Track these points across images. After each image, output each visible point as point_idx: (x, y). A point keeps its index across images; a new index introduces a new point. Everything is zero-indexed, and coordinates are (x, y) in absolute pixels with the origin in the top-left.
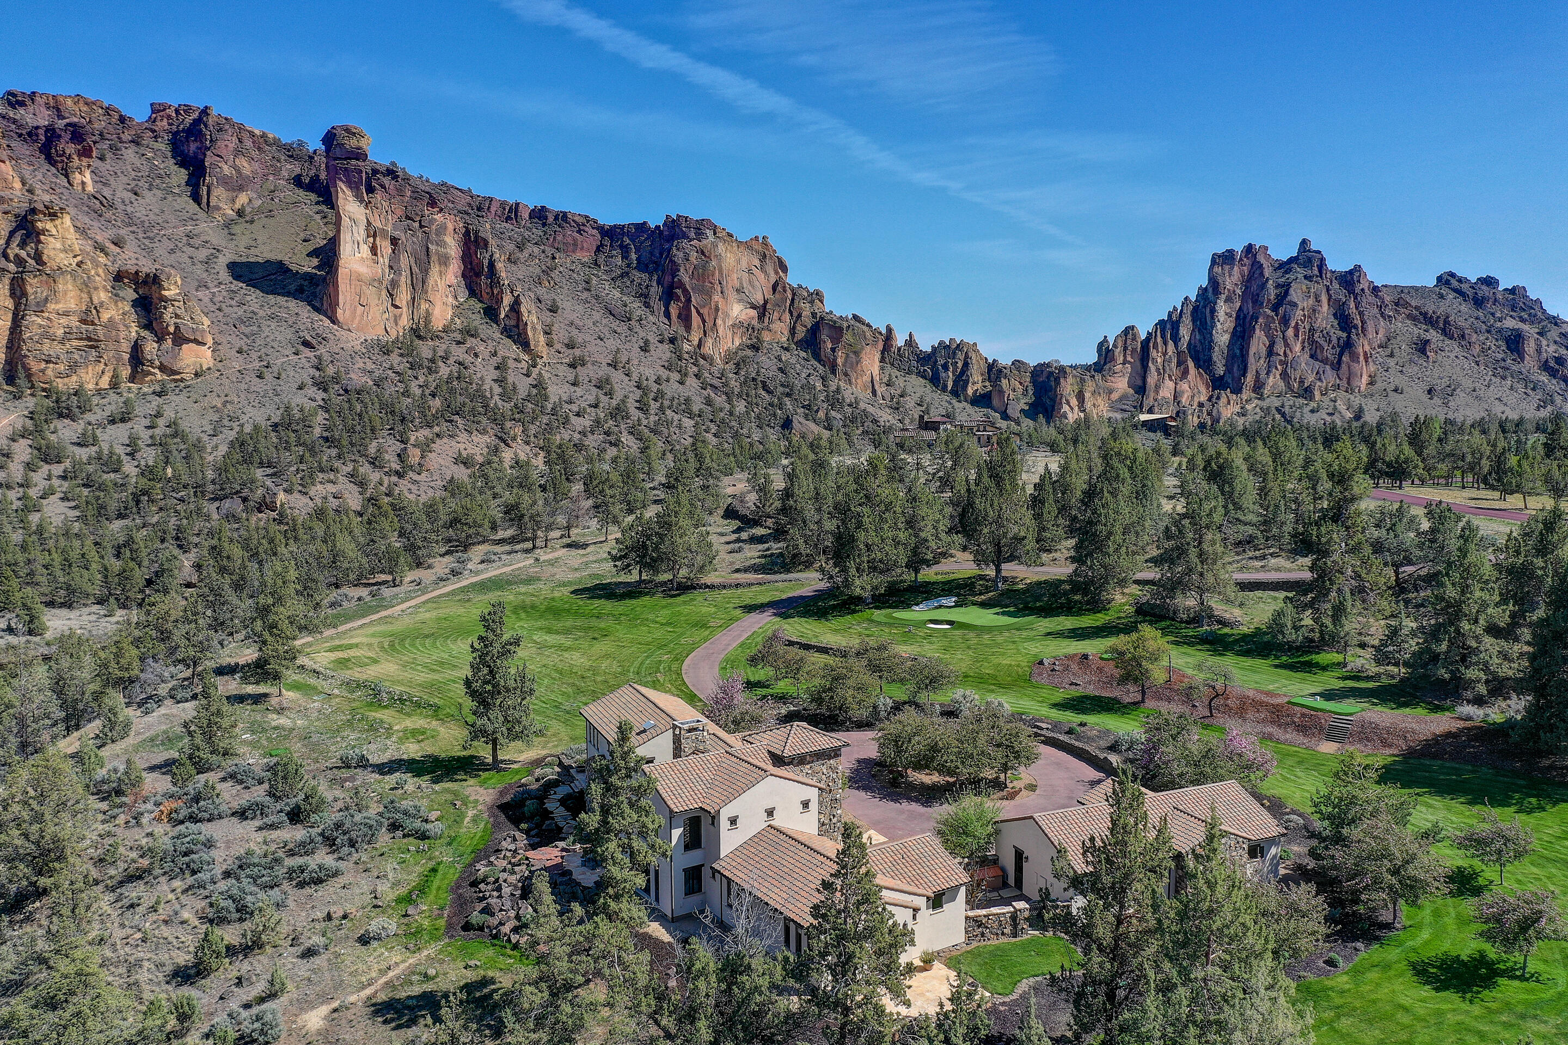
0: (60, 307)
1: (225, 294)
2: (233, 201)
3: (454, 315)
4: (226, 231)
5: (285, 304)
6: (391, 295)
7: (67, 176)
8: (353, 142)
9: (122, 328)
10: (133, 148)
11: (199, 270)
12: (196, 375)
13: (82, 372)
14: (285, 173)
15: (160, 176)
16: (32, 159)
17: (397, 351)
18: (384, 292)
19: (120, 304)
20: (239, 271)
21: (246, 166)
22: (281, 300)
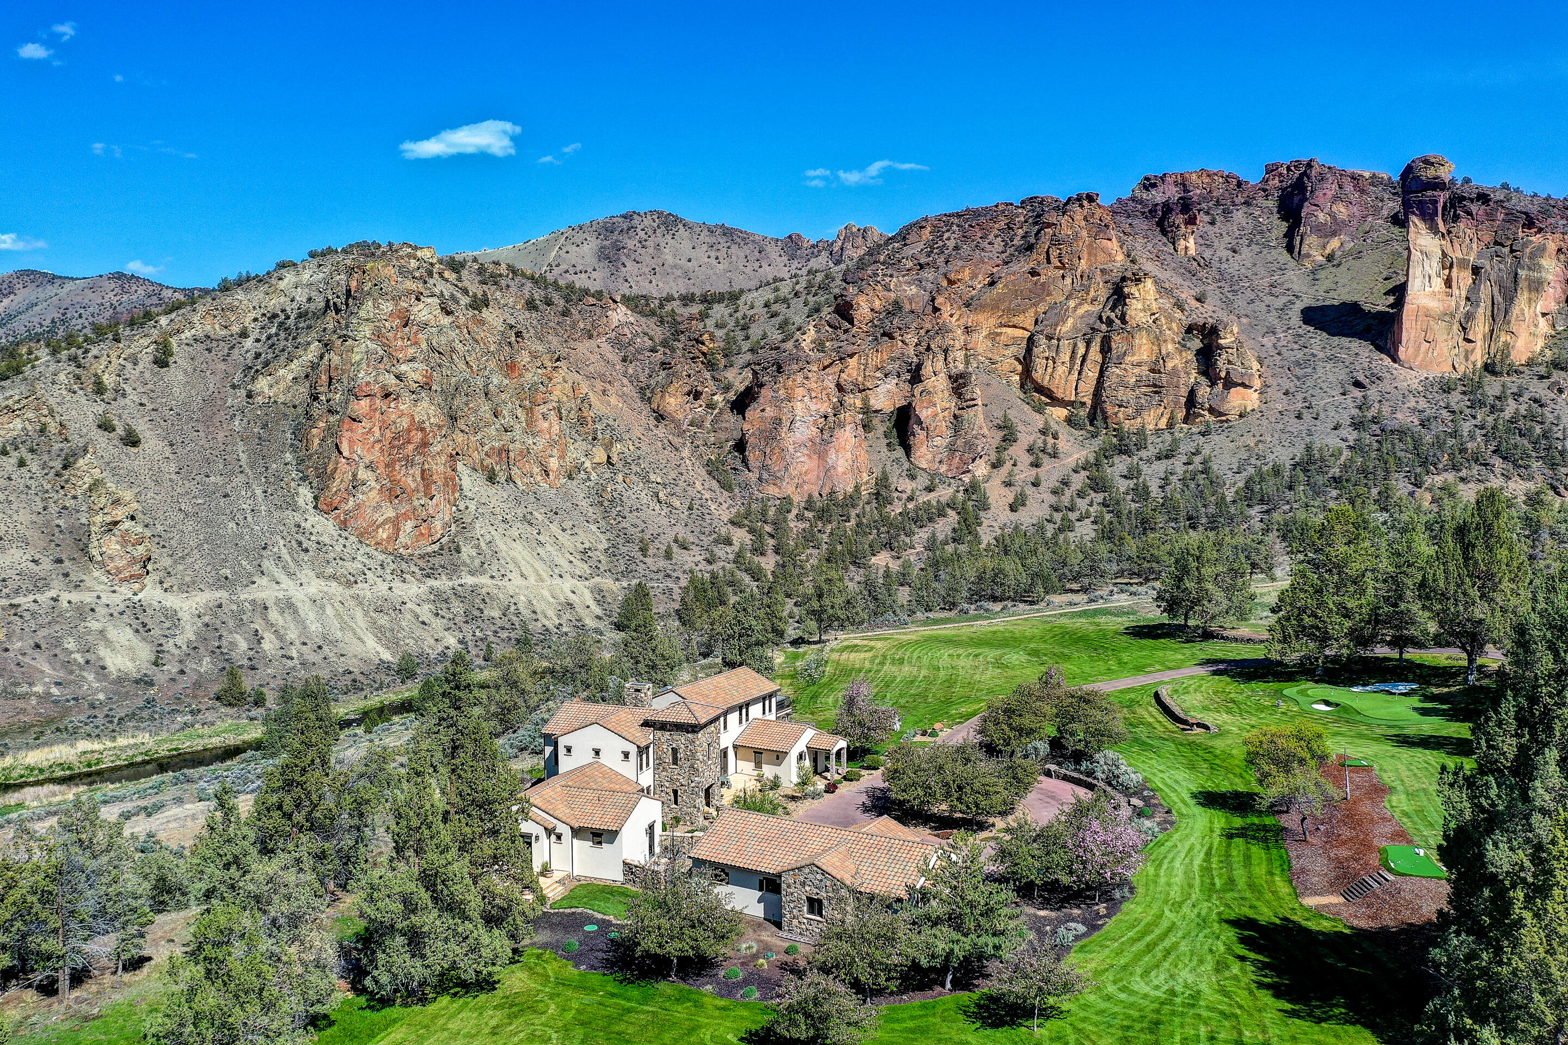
0: (1135, 359)
1: (1290, 338)
2: (1324, 247)
3: (1547, 346)
4: (1312, 276)
5: (1348, 345)
6: (1464, 329)
7: (1174, 244)
8: (1431, 172)
9: (1182, 374)
10: (1244, 208)
11: (1272, 319)
12: (1241, 416)
13: (1145, 414)
14: (1385, 213)
15: (1261, 232)
16: (1149, 233)
17: (1460, 388)
18: (1456, 327)
19: (1184, 354)
20: (1312, 316)
21: (1341, 210)
22: (1345, 341)
